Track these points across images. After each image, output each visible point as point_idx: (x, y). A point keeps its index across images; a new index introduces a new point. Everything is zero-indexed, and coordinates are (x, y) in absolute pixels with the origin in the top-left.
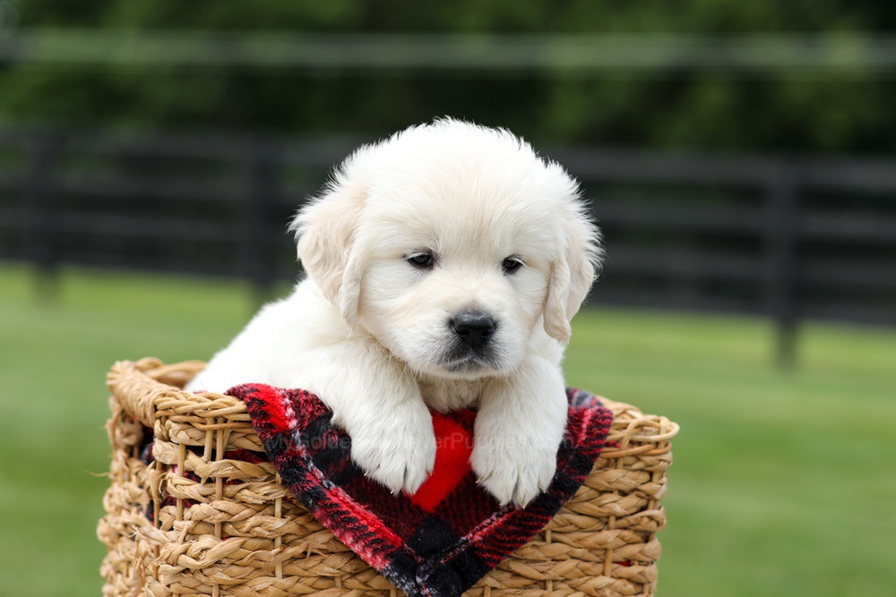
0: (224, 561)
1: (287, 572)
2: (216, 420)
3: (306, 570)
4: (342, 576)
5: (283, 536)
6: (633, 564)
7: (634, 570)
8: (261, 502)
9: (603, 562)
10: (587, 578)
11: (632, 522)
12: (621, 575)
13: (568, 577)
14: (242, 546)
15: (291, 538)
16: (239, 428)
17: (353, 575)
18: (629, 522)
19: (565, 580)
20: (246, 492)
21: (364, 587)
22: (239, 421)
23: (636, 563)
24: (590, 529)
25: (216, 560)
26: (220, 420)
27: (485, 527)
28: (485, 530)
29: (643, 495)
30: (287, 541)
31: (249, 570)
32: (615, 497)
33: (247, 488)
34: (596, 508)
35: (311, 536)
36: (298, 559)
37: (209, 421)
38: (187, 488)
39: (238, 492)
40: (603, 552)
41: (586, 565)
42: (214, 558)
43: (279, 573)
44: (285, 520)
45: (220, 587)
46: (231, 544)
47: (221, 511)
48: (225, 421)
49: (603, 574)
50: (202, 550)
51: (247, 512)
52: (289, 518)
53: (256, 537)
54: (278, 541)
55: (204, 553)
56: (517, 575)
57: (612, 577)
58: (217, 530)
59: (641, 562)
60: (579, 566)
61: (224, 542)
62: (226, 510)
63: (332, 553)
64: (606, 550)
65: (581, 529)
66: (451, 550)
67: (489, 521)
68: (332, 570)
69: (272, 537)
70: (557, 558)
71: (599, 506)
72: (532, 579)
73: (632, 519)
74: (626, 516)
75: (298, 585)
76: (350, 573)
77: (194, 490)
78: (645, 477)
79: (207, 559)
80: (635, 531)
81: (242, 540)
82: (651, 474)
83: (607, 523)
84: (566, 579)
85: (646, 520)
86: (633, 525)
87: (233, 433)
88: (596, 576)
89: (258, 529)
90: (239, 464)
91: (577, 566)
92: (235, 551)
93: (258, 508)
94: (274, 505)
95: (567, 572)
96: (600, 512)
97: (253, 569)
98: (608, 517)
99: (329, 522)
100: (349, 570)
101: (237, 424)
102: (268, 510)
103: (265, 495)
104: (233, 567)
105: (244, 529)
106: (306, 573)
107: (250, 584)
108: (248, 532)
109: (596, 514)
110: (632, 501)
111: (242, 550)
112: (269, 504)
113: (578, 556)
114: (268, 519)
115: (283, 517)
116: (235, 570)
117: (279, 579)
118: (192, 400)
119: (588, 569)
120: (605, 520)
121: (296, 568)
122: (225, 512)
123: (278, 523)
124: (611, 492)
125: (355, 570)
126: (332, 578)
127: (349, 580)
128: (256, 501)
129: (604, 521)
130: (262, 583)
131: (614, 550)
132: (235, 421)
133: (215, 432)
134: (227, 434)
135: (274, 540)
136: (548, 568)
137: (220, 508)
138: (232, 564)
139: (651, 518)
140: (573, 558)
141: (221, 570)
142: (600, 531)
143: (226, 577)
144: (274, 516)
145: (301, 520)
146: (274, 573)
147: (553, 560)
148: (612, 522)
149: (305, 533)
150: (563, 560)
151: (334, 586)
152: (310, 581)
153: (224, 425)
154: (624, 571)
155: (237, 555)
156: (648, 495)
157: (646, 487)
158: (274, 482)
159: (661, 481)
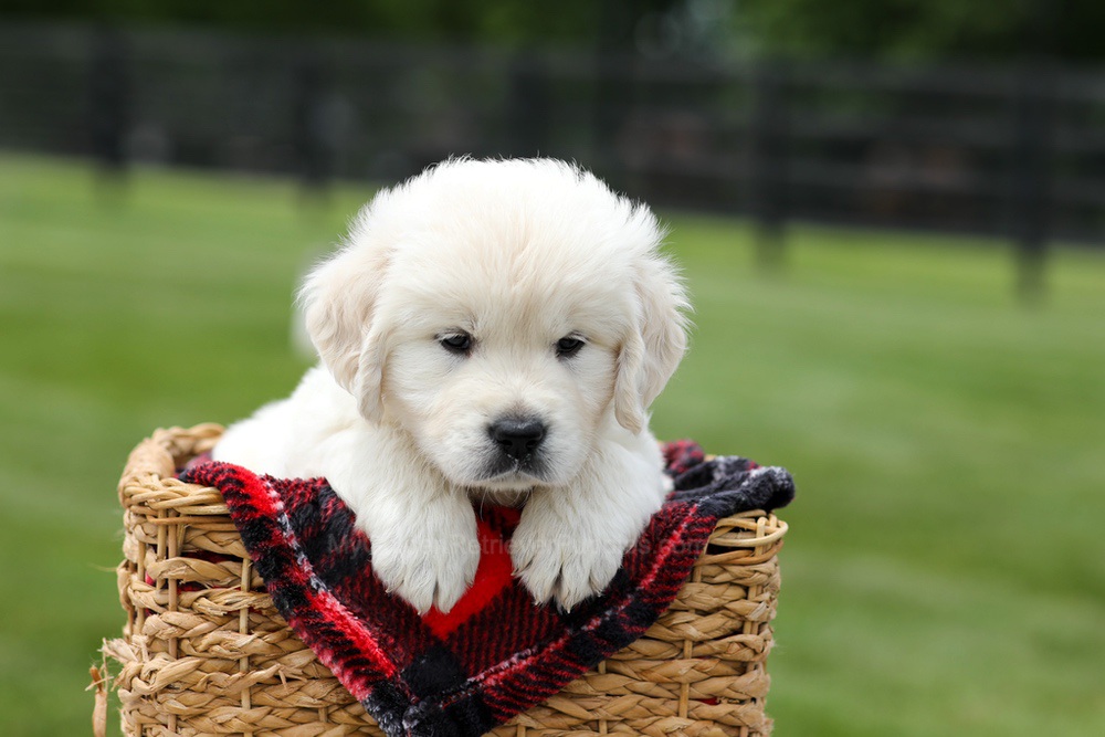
0: (177, 685)
1: (256, 701)
2: (167, 512)
3: (280, 699)
4: (327, 708)
5: (249, 657)
6: (720, 702)
7: (722, 710)
8: (222, 614)
9: (678, 698)
10: (655, 718)
11: (717, 648)
12: (703, 715)
13: (627, 716)
14: (198, 668)
15: (260, 660)
16: (196, 523)
17: (343, 707)
18: (713, 649)
19: (624, 721)
20: (204, 601)
21: (355, 722)
22: (193, 515)
23: (724, 701)
24: (659, 657)
25: (166, 683)
26: (171, 513)
27: (501, 670)
28: (502, 674)
29: (733, 615)
30: (257, 663)
31: (208, 697)
32: (690, 616)
33: (206, 596)
34: (663, 629)
35: (287, 658)
36: (271, 685)
37: (160, 514)
38: (143, 595)
39: (195, 601)
40: (678, 686)
41: (653, 701)
42: (163, 681)
43: (245, 702)
44: (252, 637)
45: (177, 717)
46: (186, 664)
47: (171, 625)
48: (178, 515)
49: (678, 714)
50: (152, 672)
51: (204, 626)
52: (256, 634)
53: (216, 658)
54: (244, 664)
55: (154, 676)
56: (558, 713)
57: (689, 717)
58: (172, 647)
59: (731, 700)
60: (642, 703)
61: (176, 662)
62: (177, 623)
63: (314, 678)
64: (680, 684)
65: (646, 657)
66: (454, 693)
67: (506, 664)
68: (312, 700)
69: (235, 658)
70: (611, 693)
71: (668, 628)
72: (579, 719)
73: (716, 645)
74: (709, 640)
75: (269, 716)
76: (338, 704)
77: (150, 597)
78: (739, 592)
79: (156, 683)
80: (722, 660)
81: (198, 660)
82: (746, 589)
83: (682, 650)
84: (626, 719)
85: (736, 646)
86: (719, 653)
87: (188, 529)
88: (668, 716)
89: (217, 648)
90: (193, 562)
91: (638, 703)
92: (189, 674)
93: (219, 621)
94: (239, 617)
95: (627, 710)
96: (669, 635)
97: (212, 697)
98: (683, 641)
99: (305, 635)
100: (334, 701)
101: (191, 519)
102: (232, 624)
103: (227, 604)
104: (189, 694)
105: (201, 648)
106: (280, 703)
107: (211, 714)
108: (206, 651)
109: (663, 637)
110: (716, 621)
111: (198, 672)
112: (232, 616)
113: (640, 690)
114: (227, 636)
115: (250, 634)
116: (191, 697)
117: (245, 710)
118: (147, 487)
119: (655, 708)
120: (680, 645)
121: (266, 697)
122: (176, 626)
123: (243, 640)
124: (687, 611)
125: (344, 700)
126: (315, 710)
127: (338, 713)
128: (216, 613)
129: (678, 647)
130: (225, 713)
131: (691, 684)
132: (189, 515)
133: (166, 528)
134: (181, 531)
135: (238, 661)
136: (599, 704)
137: (169, 621)
138: (188, 689)
139: (743, 645)
140: (634, 692)
141: (174, 696)
142: (672, 659)
143: (180, 706)
144: (238, 632)
145: (271, 637)
146: (240, 701)
147: (608, 695)
148: (688, 648)
149: (277, 653)
150: (621, 696)
151: (318, 720)
152: (286, 713)
153: (175, 519)
154: (707, 710)
155: (192, 679)
156: (740, 616)
157: (738, 606)
158: (239, 589)
159: (759, 599)
